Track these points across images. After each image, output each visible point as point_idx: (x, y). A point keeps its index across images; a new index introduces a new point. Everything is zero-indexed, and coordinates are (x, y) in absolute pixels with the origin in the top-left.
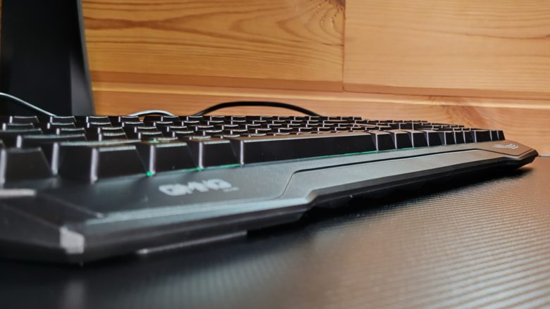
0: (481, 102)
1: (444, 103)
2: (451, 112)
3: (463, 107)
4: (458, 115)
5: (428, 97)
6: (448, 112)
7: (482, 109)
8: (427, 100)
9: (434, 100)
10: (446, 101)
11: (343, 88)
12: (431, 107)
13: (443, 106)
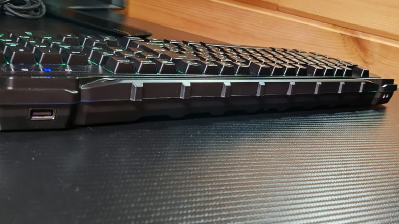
0: (369, 37)
1: (342, 32)
2: (346, 39)
3: (355, 38)
4: (350, 42)
5: (333, 26)
6: (344, 39)
7: (369, 42)
8: (331, 27)
9: (336, 29)
10: (345, 31)
11: (277, 8)
12: (333, 33)
13: (342, 34)
